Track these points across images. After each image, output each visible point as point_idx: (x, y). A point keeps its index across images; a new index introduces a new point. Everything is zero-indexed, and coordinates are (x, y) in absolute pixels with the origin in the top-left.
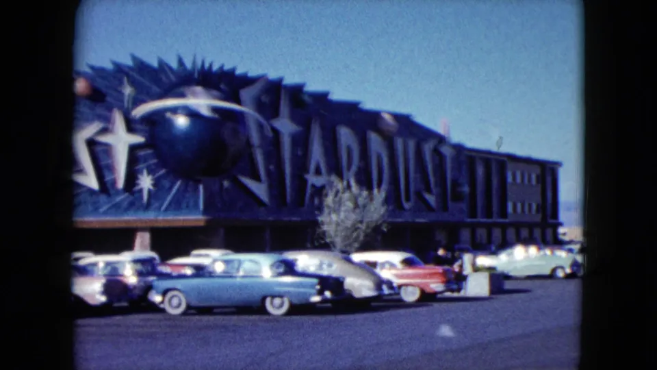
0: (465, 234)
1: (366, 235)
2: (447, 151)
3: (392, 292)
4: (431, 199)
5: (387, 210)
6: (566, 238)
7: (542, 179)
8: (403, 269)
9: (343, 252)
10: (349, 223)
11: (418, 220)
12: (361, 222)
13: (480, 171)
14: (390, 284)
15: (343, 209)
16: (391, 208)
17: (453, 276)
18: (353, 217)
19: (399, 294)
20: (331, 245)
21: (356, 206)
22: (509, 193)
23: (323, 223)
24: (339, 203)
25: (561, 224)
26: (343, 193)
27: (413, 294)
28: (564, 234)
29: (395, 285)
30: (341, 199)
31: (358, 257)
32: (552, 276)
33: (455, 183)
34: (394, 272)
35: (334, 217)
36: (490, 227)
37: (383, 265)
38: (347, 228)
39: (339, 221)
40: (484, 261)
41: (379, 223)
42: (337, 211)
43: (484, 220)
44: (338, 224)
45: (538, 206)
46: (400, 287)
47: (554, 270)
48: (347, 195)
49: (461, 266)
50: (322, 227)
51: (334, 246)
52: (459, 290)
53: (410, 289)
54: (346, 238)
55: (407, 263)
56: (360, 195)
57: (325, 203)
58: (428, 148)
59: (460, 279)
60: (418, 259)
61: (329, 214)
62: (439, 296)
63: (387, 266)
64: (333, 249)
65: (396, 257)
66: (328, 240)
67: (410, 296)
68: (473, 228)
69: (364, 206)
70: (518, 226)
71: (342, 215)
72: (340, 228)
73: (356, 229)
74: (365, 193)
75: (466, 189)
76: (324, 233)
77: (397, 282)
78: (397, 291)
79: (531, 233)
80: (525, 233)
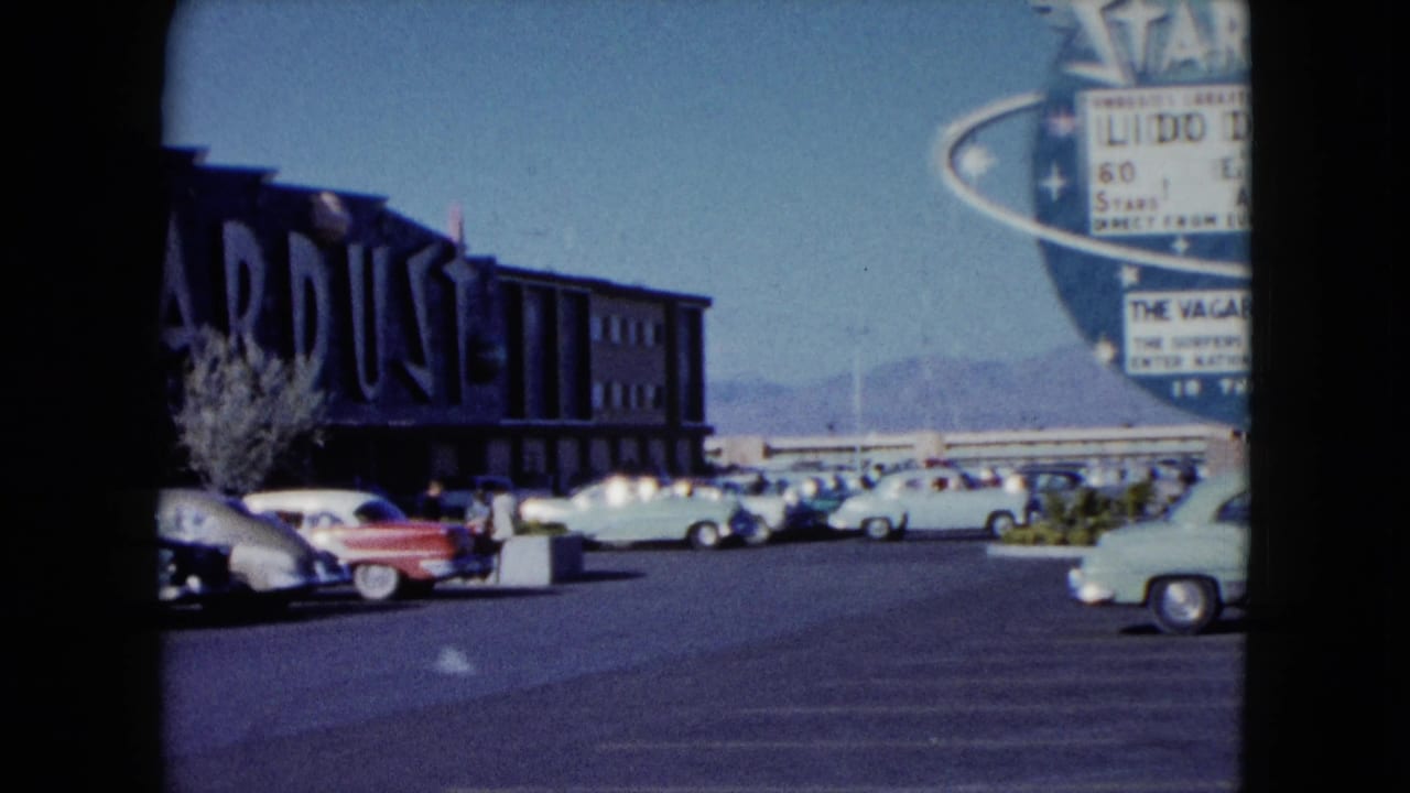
0: (499, 453)
1: (278, 456)
2: (457, 272)
3: (335, 578)
4: (424, 377)
5: (325, 402)
6: (723, 461)
7: (666, 335)
8: (361, 528)
9: (229, 492)
10: (240, 429)
11: (393, 423)
12: (267, 426)
13: (531, 315)
14: (330, 560)
15: (226, 397)
16: (333, 395)
17: (470, 543)
18: (250, 414)
19: (351, 582)
20: (202, 477)
21: (256, 390)
22: (595, 366)
23: (182, 430)
24: (221, 386)
25: (710, 431)
26: (230, 360)
27: (383, 581)
28: (718, 452)
29: (342, 562)
30: (223, 375)
31: (258, 503)
32: (689, 542)
33: (477, 344)
34: (339, 533)
35: (208, 416)
36: (551, 437)
37: (315, 520)
38: (236, 442)
39: (220, 425)
40: (538, 509)
41: (308, 427)
42: (215, 404)
43: (542, 422)
44: (215, 431)
45: (658, 390)
46: (353, 566)
47: (694, 530)
48: (235, 370)
49: (489, 524)
50: (181, 436)
51: (209, 479)
52: (484, 573)
53: (375, 571)
54: (234, 462)
55: (369, 514)
56: (265, 366)
57: (188, 387)
58: (417, 266)
59: (485, 549)
60: (391, 507)
61: (198, 409)
62: (438, 586)
63: (325, 521)
64: (206, 485)
65: (345, 503)
66: (195, 466)
67: (377, 585)
68: (516, 437)
69: (275, 392)
70: (614, 435)
71: (226, 409)
72: (222, 440)
73: (258, 442)
74: (276, 364)
75: (500, 354)
76: (186, 451)
77: (345, 556)
78: (347, 576)
79: (643, 450)
80: (629, 449)
